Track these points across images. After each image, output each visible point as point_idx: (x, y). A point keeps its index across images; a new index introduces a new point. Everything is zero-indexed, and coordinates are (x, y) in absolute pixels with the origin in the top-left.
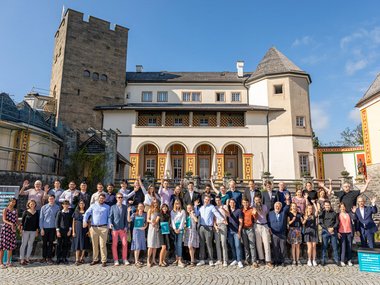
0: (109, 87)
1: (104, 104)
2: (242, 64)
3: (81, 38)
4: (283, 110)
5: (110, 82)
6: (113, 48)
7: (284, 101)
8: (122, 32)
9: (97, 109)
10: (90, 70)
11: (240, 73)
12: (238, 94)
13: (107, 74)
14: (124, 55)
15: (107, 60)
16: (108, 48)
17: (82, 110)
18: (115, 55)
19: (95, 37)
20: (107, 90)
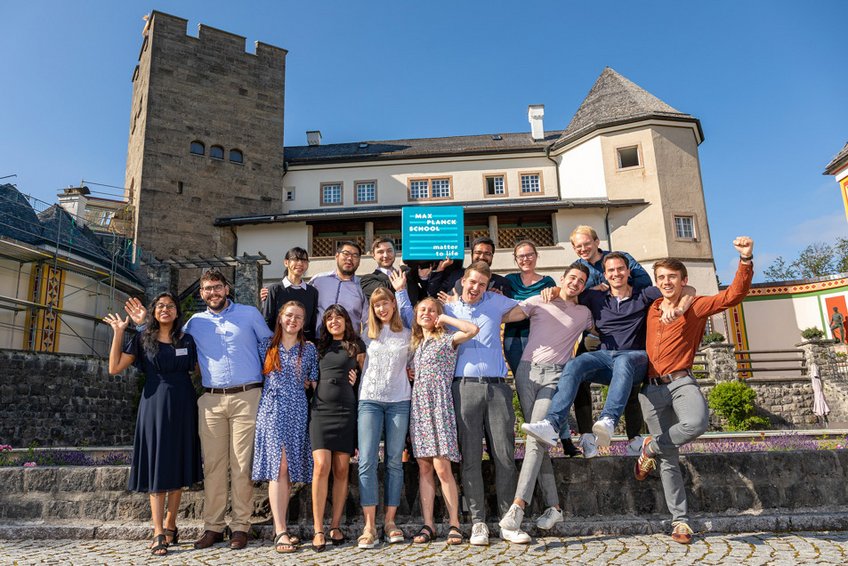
0: (248, 173)
1: (237, 213)
2: (540, 112)
3: (183, 72)
4: (641, 204)
5: (249, 165)
6: (253, 93)
7: (643, 183)
8: (271, 59)
9: (221, 224)
10: (205, 139)
11: (538, 131)
12: (536, 176)
13: (242, 147)
14: (278, 107)
15: (241, 117)
16: (243, 92)
17: (190, 227)
18: (259, 106)
19: (213, 69)
20: (244, 183)
